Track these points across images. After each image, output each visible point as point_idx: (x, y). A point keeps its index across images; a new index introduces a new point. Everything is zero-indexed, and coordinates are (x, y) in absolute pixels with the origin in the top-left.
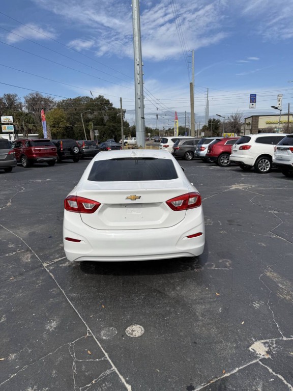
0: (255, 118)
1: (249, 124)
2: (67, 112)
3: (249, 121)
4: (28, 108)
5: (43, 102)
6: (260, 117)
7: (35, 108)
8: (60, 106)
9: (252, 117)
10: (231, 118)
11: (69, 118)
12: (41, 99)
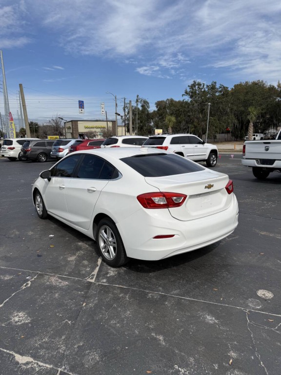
0: (74, 123)
1: (69, 128)
3: (70, 125)
6: (79, 122)
9: (72, 121)
10: (52, 122)
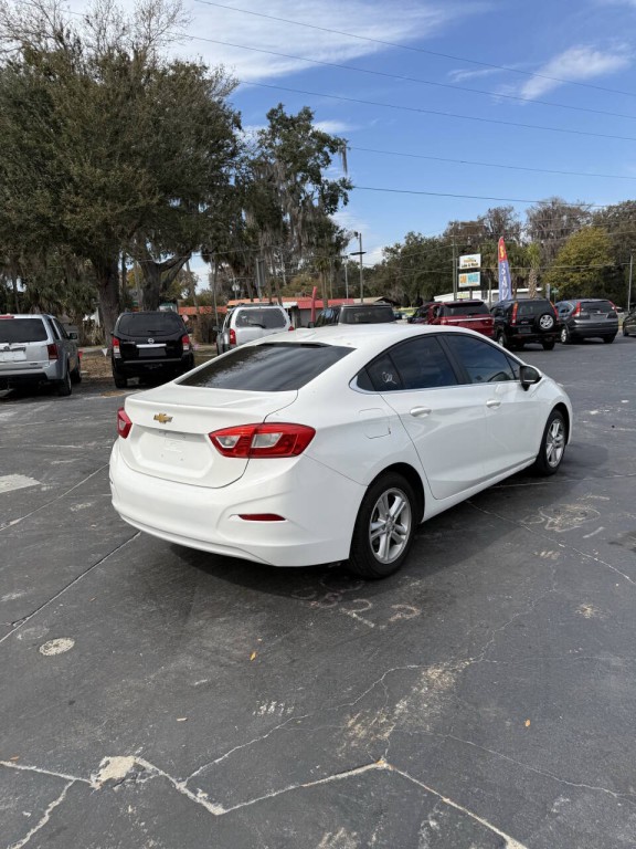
2: (615, 233)
4: (531, 233)
5: (565, 218)
7: (545, 230)
8: (601, 221)
11: (617, 247)
12: (564, 210)
